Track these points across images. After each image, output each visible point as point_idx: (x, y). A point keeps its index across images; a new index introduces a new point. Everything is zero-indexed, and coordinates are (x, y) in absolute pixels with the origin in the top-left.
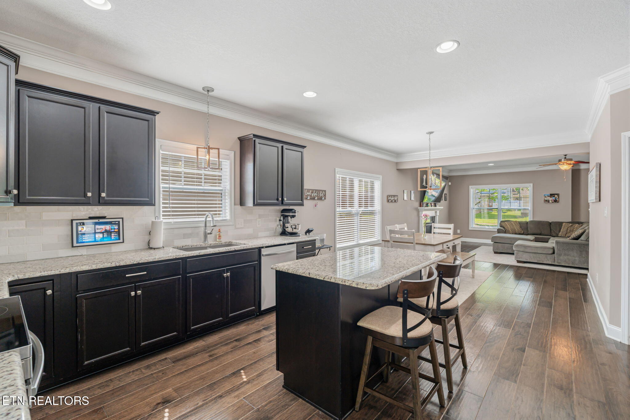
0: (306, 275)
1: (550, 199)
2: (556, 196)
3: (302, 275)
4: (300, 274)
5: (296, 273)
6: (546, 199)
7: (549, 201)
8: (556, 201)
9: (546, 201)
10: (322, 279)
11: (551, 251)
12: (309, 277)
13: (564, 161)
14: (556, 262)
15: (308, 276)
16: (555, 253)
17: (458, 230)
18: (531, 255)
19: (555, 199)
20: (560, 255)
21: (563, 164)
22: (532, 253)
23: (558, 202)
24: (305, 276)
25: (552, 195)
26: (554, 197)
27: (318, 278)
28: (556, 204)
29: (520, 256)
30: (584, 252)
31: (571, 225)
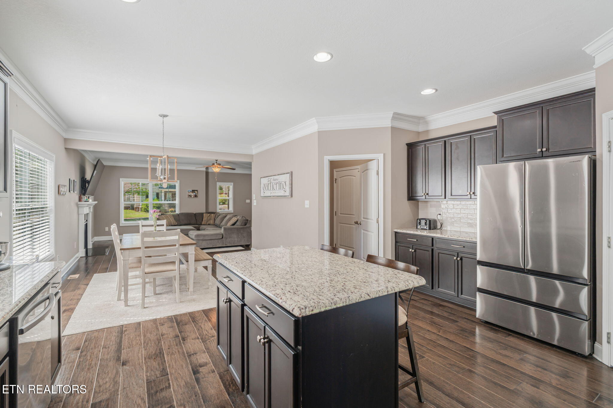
0: (366, 297)
1: (192, 194)
2: (196, 192)
3: (360, 301)
4: (357, 301)
5: (351, 303)
6: (189, 194)
7: (191, 196)
8: (196, 196)
9: (189, 196)
10: (386, 293)
11: (221, 237)
12: (370, 298)
13: (216, 164)
14: (224, 245)
15: (368, 298)
16: (223, 238)
17: (106, 228)
18: (208, 242)
19: (196, 194)
20: (226, 238)
21: (215, 167)
22: (209, 240)
23: (197, 197)
24: (364, 299)
25: (193, 191)
26: (195, 192)
27: (381, 295)
28: (196, 199)
29: (200, 244)
30: (240, 234)
31: (209, 215)
